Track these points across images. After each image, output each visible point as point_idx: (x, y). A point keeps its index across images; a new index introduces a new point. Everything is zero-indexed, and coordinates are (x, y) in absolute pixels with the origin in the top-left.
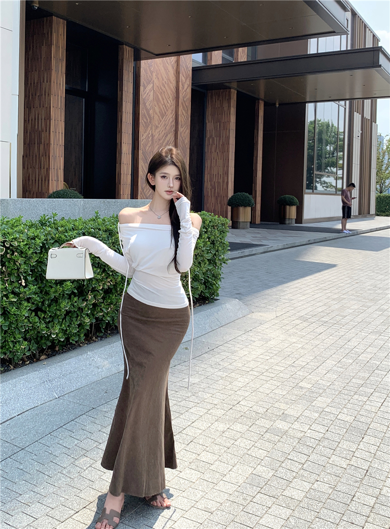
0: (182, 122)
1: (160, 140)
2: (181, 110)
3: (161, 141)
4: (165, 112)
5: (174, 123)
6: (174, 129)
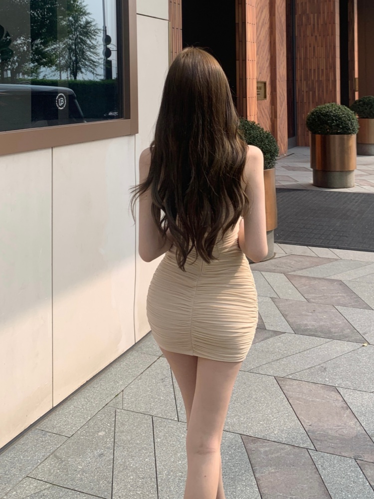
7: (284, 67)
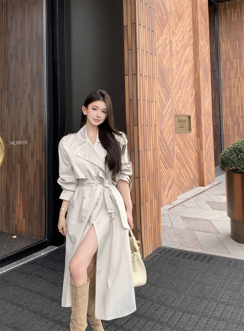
0: (201, 32)
1: (177, 53)
2: (200, 15)
3: (179, 56)
4: (182, 13)
5: (191, 32)
6: (192, 41)
7: (209, 103)
